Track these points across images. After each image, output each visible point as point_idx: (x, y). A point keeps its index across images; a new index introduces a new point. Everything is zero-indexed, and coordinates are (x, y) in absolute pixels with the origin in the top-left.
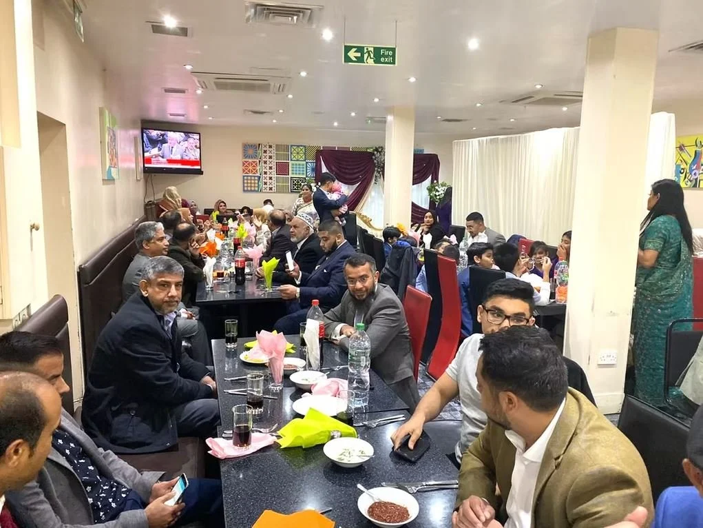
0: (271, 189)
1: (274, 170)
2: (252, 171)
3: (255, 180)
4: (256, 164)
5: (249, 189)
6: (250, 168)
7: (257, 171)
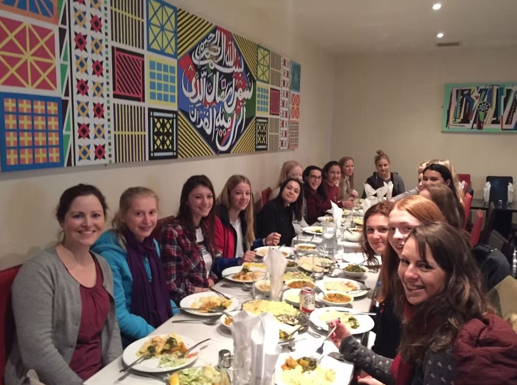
0: (100, 152)
1: (107, 78)
2: (36, 76)
3: (46, 115)
4: (50, 43)
5: (26, 156)
6: (28, 56)
7: (52, 76)
